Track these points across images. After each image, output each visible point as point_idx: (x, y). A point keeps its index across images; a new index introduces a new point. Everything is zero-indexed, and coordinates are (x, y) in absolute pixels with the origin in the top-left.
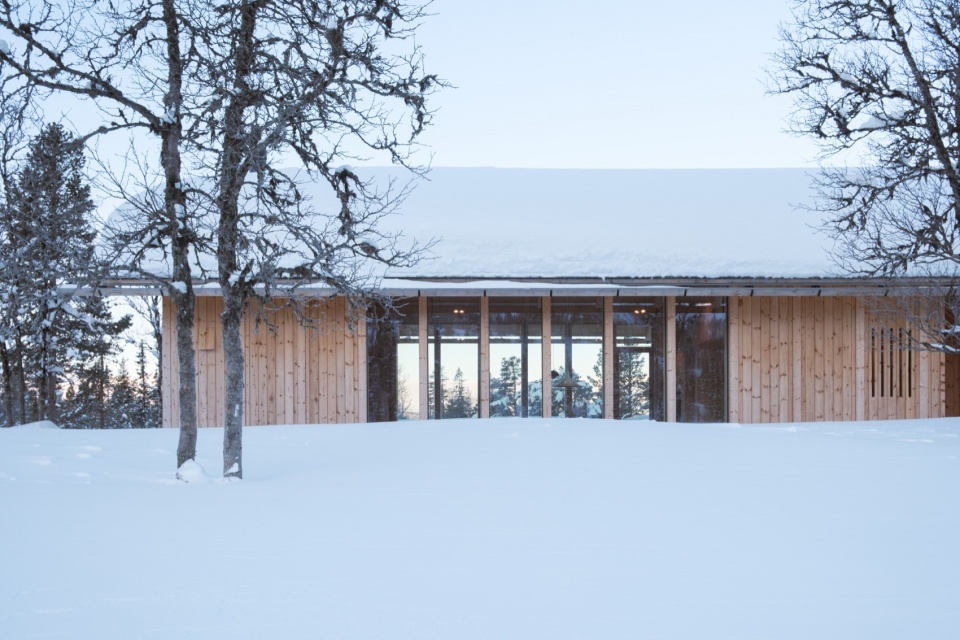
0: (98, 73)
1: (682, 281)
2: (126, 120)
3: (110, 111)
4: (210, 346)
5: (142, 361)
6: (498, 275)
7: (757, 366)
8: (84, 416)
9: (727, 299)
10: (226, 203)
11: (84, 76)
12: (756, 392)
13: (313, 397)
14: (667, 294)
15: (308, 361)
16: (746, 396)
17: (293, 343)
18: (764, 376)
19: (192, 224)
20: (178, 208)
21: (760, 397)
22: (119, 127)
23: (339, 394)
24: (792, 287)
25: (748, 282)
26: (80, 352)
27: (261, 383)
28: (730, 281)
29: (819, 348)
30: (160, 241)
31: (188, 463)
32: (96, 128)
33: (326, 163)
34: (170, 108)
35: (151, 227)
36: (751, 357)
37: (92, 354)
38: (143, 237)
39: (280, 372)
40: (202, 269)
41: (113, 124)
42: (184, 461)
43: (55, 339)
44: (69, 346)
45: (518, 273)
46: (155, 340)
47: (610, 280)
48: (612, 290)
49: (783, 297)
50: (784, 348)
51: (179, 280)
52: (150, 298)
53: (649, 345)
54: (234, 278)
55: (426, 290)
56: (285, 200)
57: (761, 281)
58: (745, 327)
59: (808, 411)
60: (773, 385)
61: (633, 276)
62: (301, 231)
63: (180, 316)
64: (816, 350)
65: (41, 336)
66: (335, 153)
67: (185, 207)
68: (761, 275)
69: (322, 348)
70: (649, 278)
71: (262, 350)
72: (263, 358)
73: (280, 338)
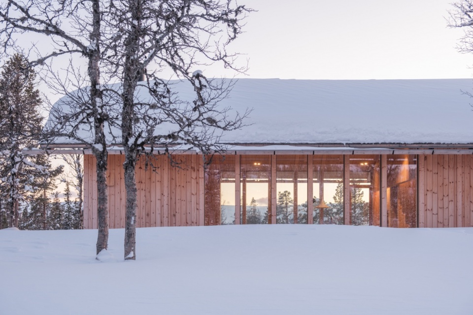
0: (50, 20)
1: (391, 145)
2: (68, 48)
3: (59, 43)
5: (68, 193)
6: (283, 142)
7: (435, 196)
8: (34, 225)
9: (417, 156)
10: (126, 97)
11: (42, 22)
12: (435, 211)
13: (172, 214)
14: (382, 153)
15: (169, 193)
16: (429, 213)
17: (161, 182)
18: (439, 201)
19: (106, 109)
20: (98, 100)
21: (437, 214)
22: (64, 52)
23: (188, 212)
24: (457, 149)
25: (431, 146)
26: (33, 188)
27: (141, 206)
28: (420, 145)
30: (88, 120)
31: (104, 251)
32: (51, 53)
33: (187, 70)
34: (93, 41)
35: (83, 112)
36: (432, 190)
37: (40, 189)
38: (77, 118)
39: (153, 199)
40: (113, 136)
41: (61, 50)
42: (100, 251)
43: (18, 180)
44: (26, 184)
45: (294, 141)
46: (78, 180)
47: (348, 145)
48: (350, 150)
49: (451, 155)
50: (452, 185)
51: (98, 143)
52: (75, 155)
53: (369, 184)
54: (131, 141)
55: (240, 151)
56: (162, 95)
57: (439, 145)
58: (428, 173)
59: (466, 222)
60: (445, 206)
61: (362, 142)
62: (171, 113)
63: (99, 164)
64: (471, 186)
65: (11, 178)
66: (192, 63)
67: (102, 100)
68: (439, 142)
69: (178, 185)
70: (371, 144)
71: (142, 186)
72: (143, 191)
73: (153, 179)
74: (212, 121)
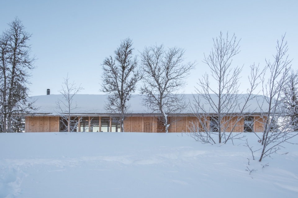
4: (33, 125)
17: (47, 124)
29: (136, 126)
39: (45, 129)
47: (97, 114)
69: (52, 126)
71: (42, 126)
73: (45, 124)
74: (31, 108)
